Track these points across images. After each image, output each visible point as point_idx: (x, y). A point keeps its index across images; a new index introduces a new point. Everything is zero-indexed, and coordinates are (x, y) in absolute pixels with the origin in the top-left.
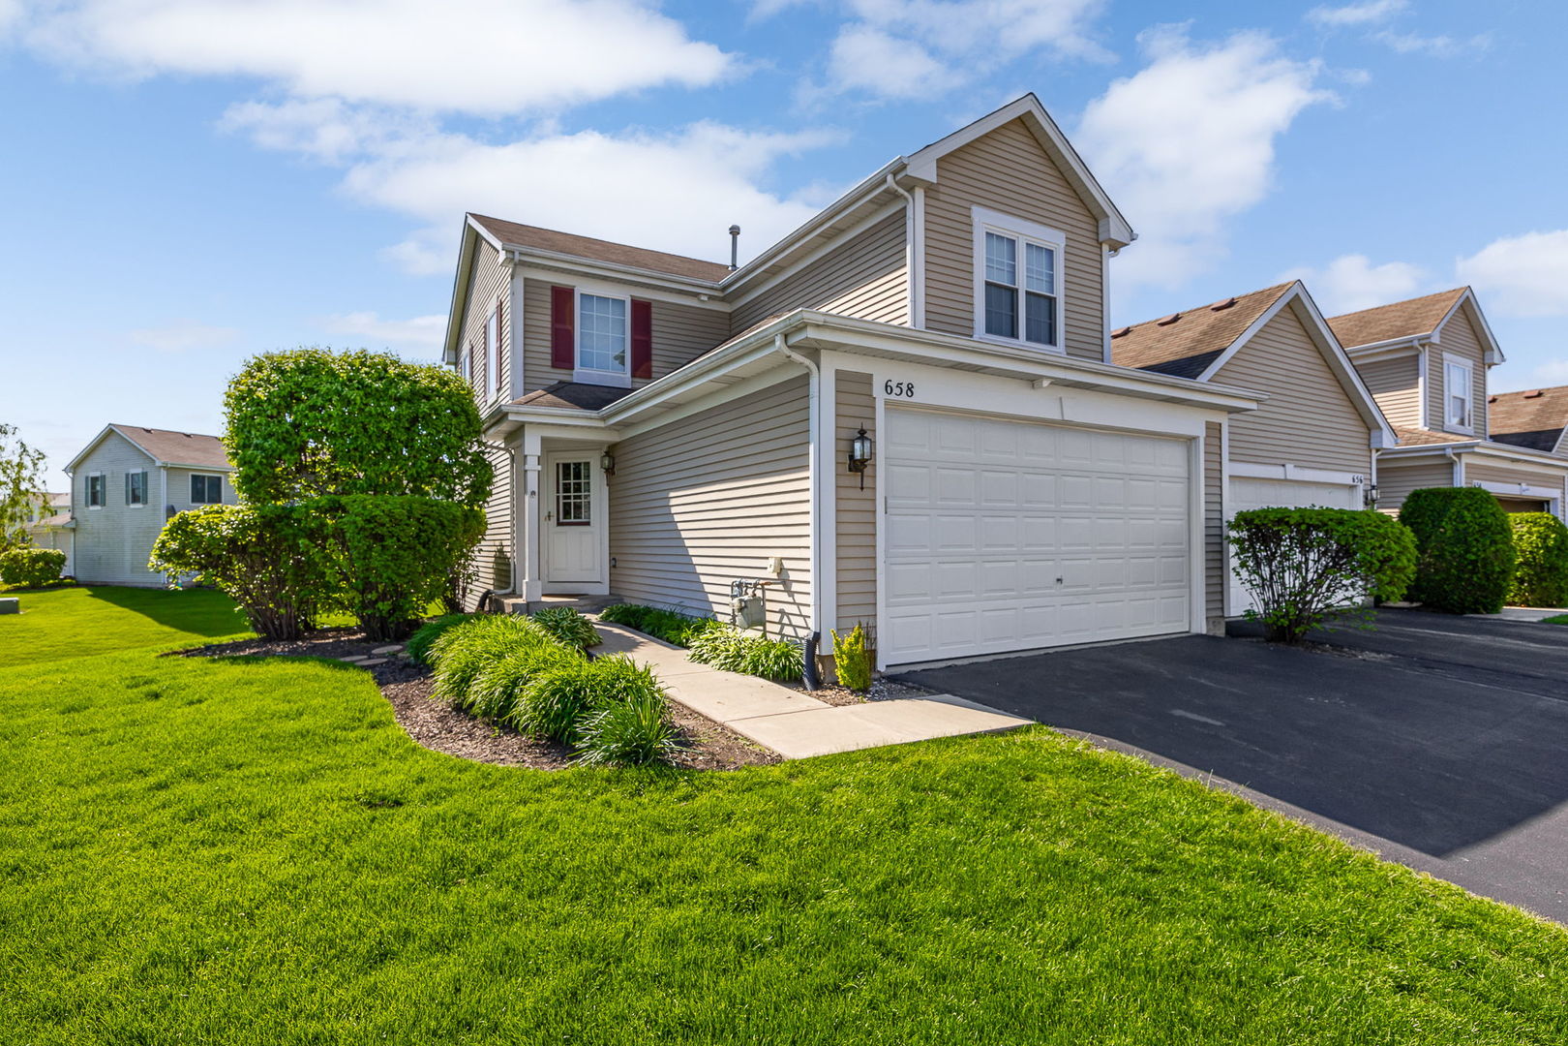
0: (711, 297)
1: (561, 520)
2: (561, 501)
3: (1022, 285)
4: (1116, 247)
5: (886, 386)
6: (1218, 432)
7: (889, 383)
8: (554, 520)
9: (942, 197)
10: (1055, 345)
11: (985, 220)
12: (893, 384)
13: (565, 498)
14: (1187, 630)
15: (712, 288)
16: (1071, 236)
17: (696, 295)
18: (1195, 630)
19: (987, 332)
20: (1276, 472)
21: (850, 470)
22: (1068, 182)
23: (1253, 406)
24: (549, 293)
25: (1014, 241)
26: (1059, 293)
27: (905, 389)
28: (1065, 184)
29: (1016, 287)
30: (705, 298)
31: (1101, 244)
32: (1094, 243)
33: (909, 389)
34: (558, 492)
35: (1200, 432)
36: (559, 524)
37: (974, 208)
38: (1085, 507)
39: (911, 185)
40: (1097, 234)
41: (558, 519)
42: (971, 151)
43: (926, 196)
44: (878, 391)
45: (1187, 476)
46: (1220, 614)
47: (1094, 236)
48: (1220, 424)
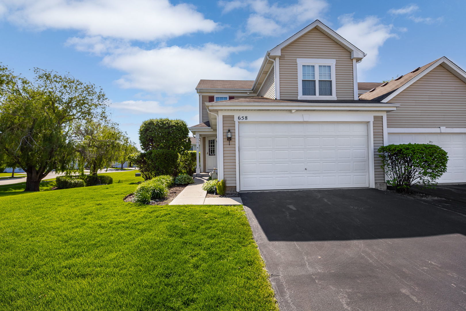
0: (250, 93)
1: (210, 154)
2: (210, 149)
3: (317, 79)
4: (359, 60)
5: (238, 118)
6: (381, 119)
7: (239, 117)
8: (208, 154)
9: (286, 58)
10: (332, 95)
11: (301, 62)
12: (241, 117)
13: (211, 148)
14: (368, 187)
15: (250, 90)
16: (338, 60)
17: (246, 93)
18: (371, 187)
19: (303, 95)
20: (437, 130)
21: (228, 140)
22: (337, 43)
23: (395, 109)
24: (208, 98)
25: (314, 66)
26: (334, 79)
27: (244, 118)
28: (336, 44)
29: (315, 80)
30: (249, 93)
31: (352, 60)
32: (350, 60)
33: (246, 118)
34: (209, 147)
35: (372, 120)
36: (210, 155)
37: (298, 59)
38: (318, 147)
39: (274, 58)
40: (351, 57)
41: (209, 154)
42: (297, 42)
43: (279, 60)
44: (236, 119)
45: (367, 135)
46: (384, 182)
47: (350, 58)
48: (382, 116)
